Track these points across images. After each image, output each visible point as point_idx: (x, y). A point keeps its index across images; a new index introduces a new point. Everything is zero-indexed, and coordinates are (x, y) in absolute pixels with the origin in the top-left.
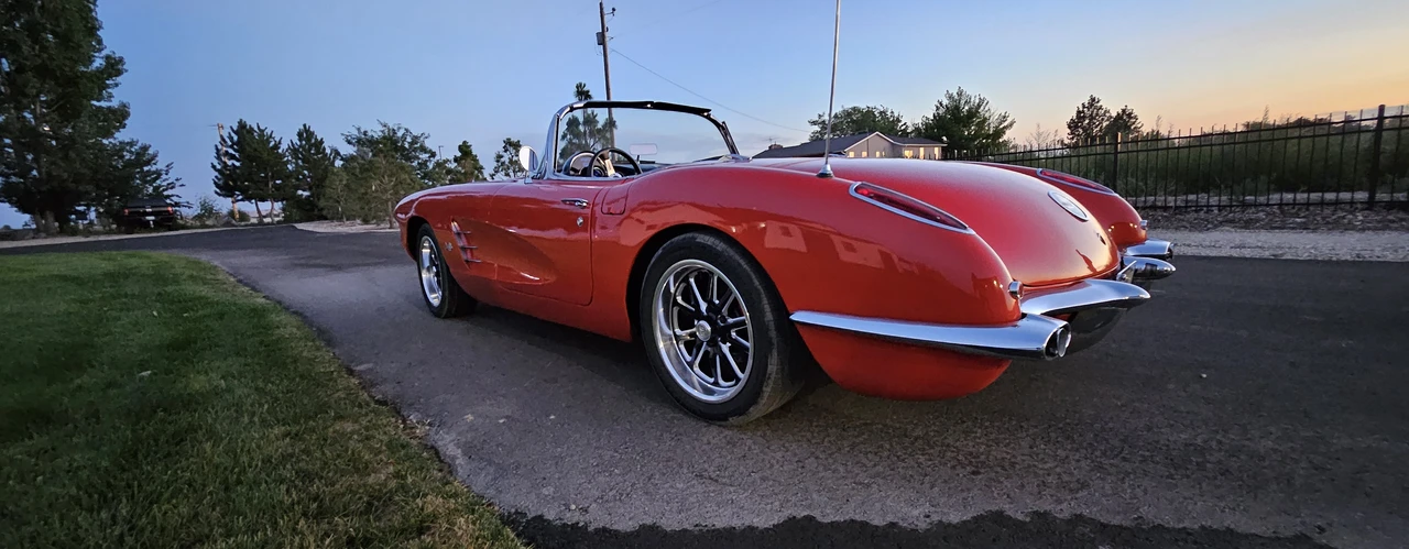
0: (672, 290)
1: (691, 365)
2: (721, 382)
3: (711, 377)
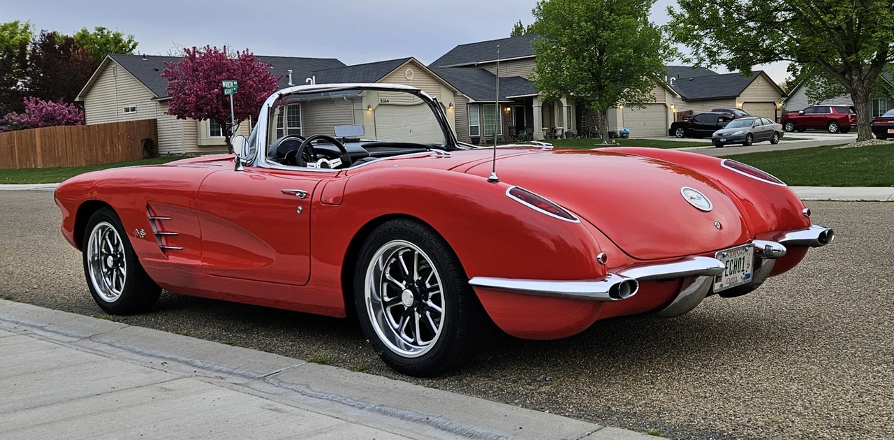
0: (382, 269)
1: (398, 332)
2: (420, 342)
3: (412, 338)
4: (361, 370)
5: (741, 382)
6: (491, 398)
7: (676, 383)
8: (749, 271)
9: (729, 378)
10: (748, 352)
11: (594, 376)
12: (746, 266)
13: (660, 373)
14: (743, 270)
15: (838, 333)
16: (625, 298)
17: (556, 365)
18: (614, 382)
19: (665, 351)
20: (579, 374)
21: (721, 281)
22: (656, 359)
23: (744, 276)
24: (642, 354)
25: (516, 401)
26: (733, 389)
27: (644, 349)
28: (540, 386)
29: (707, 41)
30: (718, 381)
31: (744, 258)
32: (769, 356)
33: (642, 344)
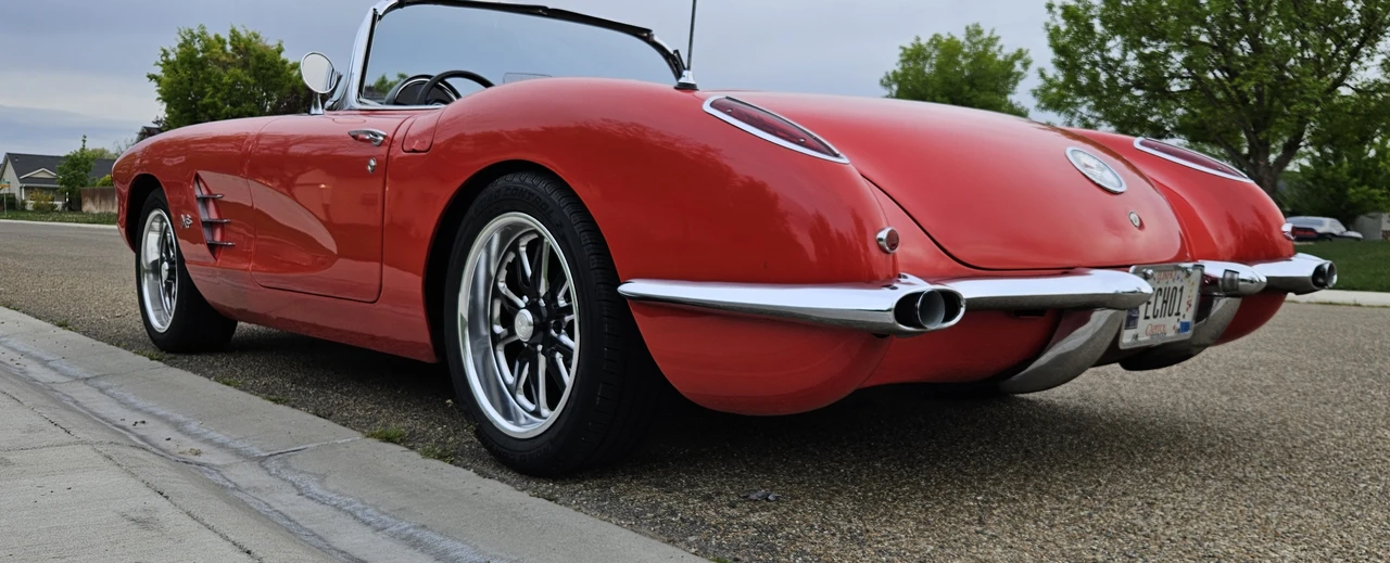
1: (513, 392)
2: (545, 411)
3: (533, 403)
4: (441, 457)
5: (1168, 532)
6: (644, 529)
7: (1030, 525)
8: (1189, 317)
9: (1141, 523)
10: (1171, 475)
11: (865, 497)
12: (1184, 306)
13: (999, 502)
14: (1178, 314)
15: (1332, 454)
16: (931, 327)
17: (799, 473)
18: (902, 513)
19: (1011, 462)
20: (837, 492)
21: (1135, 326)
22: (992, 474)
23: (1178, 326)
24: (967, 464)
25: (691, 539)
26: (1154, 548)
27: (971, 455)
28: (753, 511)
29: (1084, 109)
30: (1118, 527)
31: (1181, 290)
32: (1214, 485)
33: (969, 448)
